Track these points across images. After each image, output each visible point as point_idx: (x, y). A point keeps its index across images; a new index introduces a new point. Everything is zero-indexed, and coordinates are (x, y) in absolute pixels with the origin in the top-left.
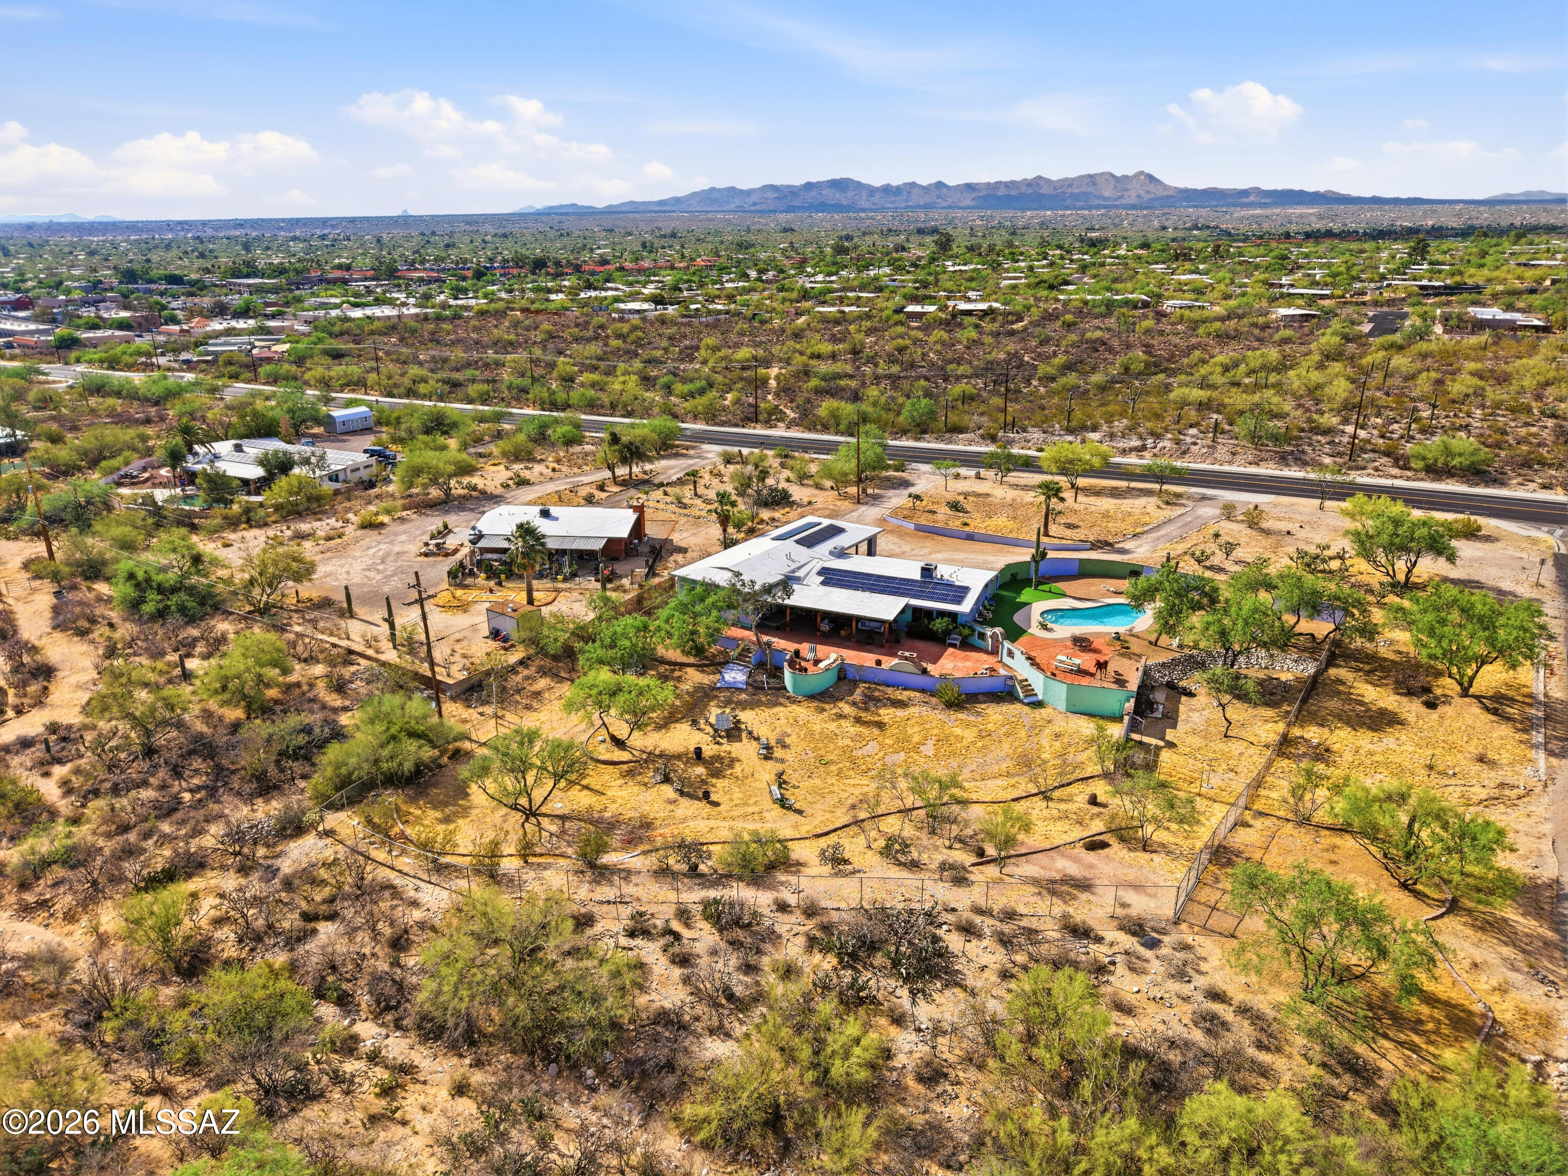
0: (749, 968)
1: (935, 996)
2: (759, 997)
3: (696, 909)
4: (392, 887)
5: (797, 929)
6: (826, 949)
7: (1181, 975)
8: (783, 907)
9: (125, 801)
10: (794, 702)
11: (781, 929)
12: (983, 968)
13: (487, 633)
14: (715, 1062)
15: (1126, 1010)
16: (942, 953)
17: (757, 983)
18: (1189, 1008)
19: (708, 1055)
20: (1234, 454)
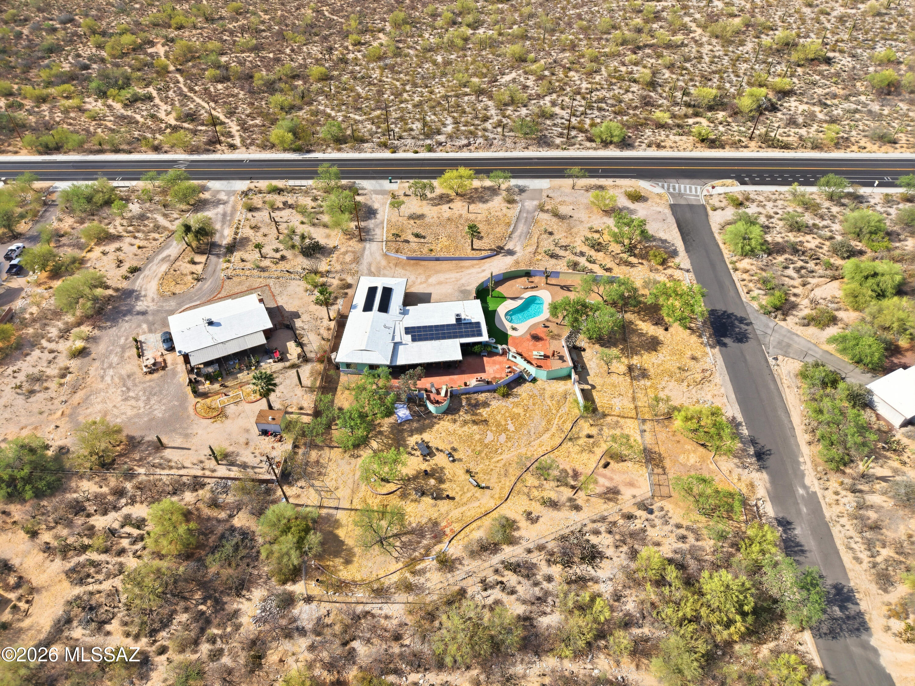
0: (536, 584)
1: (600, 565)
2: (547, 593)
3: (500, 567)
4: (368, 613)
5: (540, 558)
6: (555, 563)
7: (666, 523)
8: (529, 551)
9: (173, 627)
10: (439, 419)
11: (534, 561)
12: (608, 546)
13: (258, 433)
14: (549, 627)
15: (658, 544)
16: (593, 546)
17: (542, 588)
18: (674, 535)
19: (545, 625)
20: (515, 143)
